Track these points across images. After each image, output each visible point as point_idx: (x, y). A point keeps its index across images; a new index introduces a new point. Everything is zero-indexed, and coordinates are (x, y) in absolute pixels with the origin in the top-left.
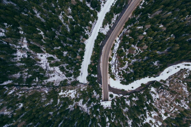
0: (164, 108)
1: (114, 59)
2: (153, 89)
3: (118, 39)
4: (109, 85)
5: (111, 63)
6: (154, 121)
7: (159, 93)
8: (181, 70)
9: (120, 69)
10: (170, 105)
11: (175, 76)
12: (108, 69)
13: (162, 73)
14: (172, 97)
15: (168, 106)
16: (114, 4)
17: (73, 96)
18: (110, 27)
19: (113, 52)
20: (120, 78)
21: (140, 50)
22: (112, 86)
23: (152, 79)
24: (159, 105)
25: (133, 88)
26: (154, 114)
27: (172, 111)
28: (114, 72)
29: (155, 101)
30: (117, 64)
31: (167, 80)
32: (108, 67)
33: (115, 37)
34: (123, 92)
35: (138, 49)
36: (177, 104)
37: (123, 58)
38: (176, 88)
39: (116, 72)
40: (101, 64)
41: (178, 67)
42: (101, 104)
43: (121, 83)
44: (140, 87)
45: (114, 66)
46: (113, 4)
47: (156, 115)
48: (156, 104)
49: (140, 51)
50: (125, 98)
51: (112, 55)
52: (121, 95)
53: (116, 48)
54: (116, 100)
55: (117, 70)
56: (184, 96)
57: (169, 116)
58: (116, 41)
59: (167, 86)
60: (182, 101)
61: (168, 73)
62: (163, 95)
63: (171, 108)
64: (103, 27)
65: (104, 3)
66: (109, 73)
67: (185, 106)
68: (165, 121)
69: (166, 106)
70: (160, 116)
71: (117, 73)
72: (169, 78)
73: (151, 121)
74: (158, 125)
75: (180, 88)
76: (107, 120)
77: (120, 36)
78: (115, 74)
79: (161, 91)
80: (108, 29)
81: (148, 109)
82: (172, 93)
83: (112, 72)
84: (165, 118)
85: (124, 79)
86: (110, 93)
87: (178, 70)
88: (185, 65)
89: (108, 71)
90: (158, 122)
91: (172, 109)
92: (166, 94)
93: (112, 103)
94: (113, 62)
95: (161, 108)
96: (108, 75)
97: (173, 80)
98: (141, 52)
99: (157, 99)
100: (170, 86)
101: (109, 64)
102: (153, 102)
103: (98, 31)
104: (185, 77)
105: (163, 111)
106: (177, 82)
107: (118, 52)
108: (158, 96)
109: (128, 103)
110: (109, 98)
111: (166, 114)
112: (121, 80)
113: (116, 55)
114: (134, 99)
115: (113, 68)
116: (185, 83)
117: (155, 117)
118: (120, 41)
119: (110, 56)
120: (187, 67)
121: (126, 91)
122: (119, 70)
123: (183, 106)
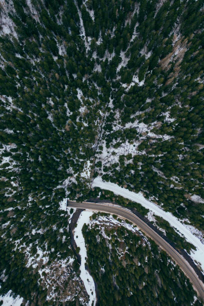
0: (51, 272)
1: (115, 221)
2: (72, 260)
3: (137, 229)
4: (85, 210)
5: (111, 216)
6: (38, 259)
7: (67, 267)
8: (89, 296)
9: (103, 228)
10: (53, 280)
11: (83, 288)
12: (104, 212)
13: (88, 273)
14: (61, 283)
15: (53, 278)
16: (178, 233)
17: (83, 175)
18: (153, 222)
19: (122, 221)
20: (92, 225)
21: (122, 256)
22: (83, 213)
23: (83, 261)
24: (54, 267)
25: (77, 237)
26: (46, 260)
27: (47, 281)
28: (99, 219)
29: (58, 262)
30: (108, 224)
31: (80, 278)
32: (106, 212)
33: (140, 226)
34: (74, 225)
35: (122, 254)
36: (53, 288)
37: (115, 234)
38: (70, 288)
39: (100, 221)
40: (111, 205)
41: (92, 293)
42: (64, 199)
43: (85, 224)
44: (76, 246)
45: (107, 220)
46: (178, 231)
47: (44, 263)
48: (56, 263)
49: (120, 256)
50: (66, 227)
51: (120, 220)
52: (70, 222)
53: (127, 226)
54: (66, 215)
55: (102, 224)
56: (60, 297)
57: (42, 277)
58: (136, 226)
59: (73, 278)
60: (57, 293)
61: (88, 280)
62: (64, 272)
63: (50, 280)
64: (154, 215)
65: (181, 222)
66: (99, 213)
67: (51, 296)
68: (37, 273)
69: (53, 275)
70: (43, 267)
71: (98, 223)
72: (81, 281)
73: (38, 255)
74: (34, 264)
75: (70, 293)
76: (47, 207)
77: (140, 232)
78: (96, 220)
79: (68, 271)
80: (151, 220)
81: (52, 253)
82: (66, 283)
83: (100, 217)
84: (40, 272)
85: (89, 229)
86: (75, 209)
87: (89, 293)
88: (93, 301)
89: (101, 211)
90: (37, 264)
91: (49, 282)
92: (65, 276)
93: (63, 212)
94: (111, 219)
95: (51, 269)
96: (97, 211)
97: (78, 285)
98: (119, 258)
99: (61, 265)
100: (73, 281)
101: (109, 214)
102: (58, 260)
103: (150, 210)
104: (80, 300)
105: (47, 271)
106: (77, 290)
107: (123, 228)
108: (64, 266)
109: (61, 230)
110: (69, 208)
111: (44, 274)
112: (88, 225)
113: (119, 225)
114: (64, 237)
115: (105, 219)
116: (74, 299)
117: (42, 261)
118: (134, 231)
119: (119, 217)
120: (90, 303)
121: (74, 228)
122: (102, 226)
123: (51, 295)
